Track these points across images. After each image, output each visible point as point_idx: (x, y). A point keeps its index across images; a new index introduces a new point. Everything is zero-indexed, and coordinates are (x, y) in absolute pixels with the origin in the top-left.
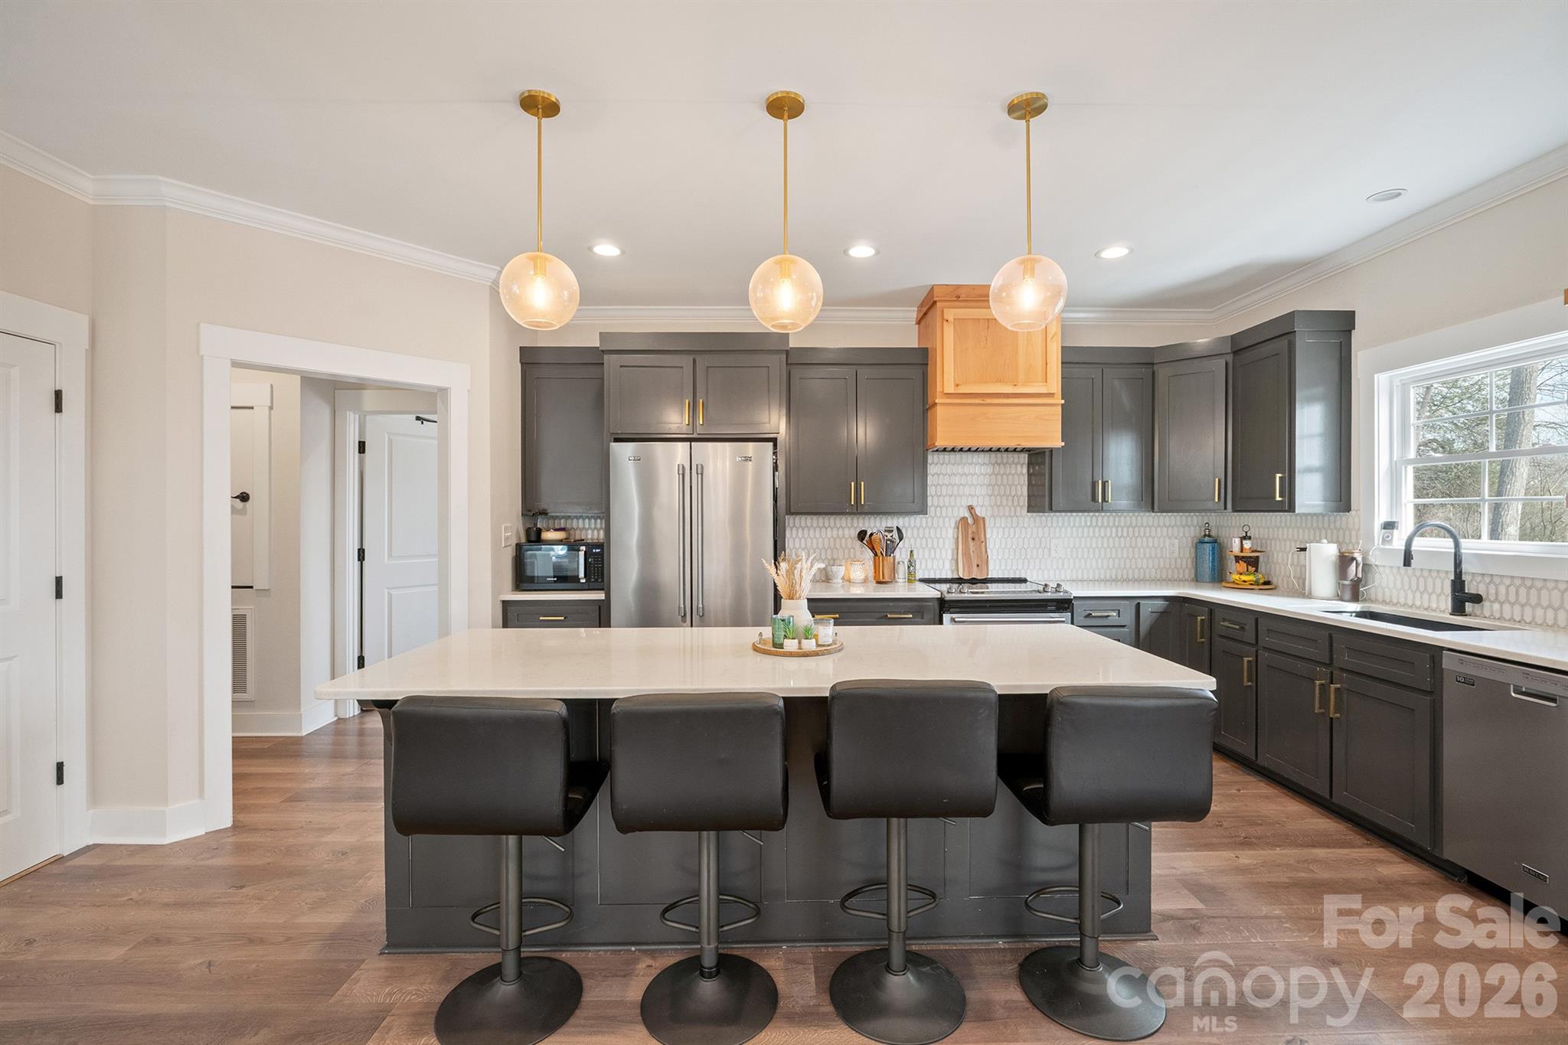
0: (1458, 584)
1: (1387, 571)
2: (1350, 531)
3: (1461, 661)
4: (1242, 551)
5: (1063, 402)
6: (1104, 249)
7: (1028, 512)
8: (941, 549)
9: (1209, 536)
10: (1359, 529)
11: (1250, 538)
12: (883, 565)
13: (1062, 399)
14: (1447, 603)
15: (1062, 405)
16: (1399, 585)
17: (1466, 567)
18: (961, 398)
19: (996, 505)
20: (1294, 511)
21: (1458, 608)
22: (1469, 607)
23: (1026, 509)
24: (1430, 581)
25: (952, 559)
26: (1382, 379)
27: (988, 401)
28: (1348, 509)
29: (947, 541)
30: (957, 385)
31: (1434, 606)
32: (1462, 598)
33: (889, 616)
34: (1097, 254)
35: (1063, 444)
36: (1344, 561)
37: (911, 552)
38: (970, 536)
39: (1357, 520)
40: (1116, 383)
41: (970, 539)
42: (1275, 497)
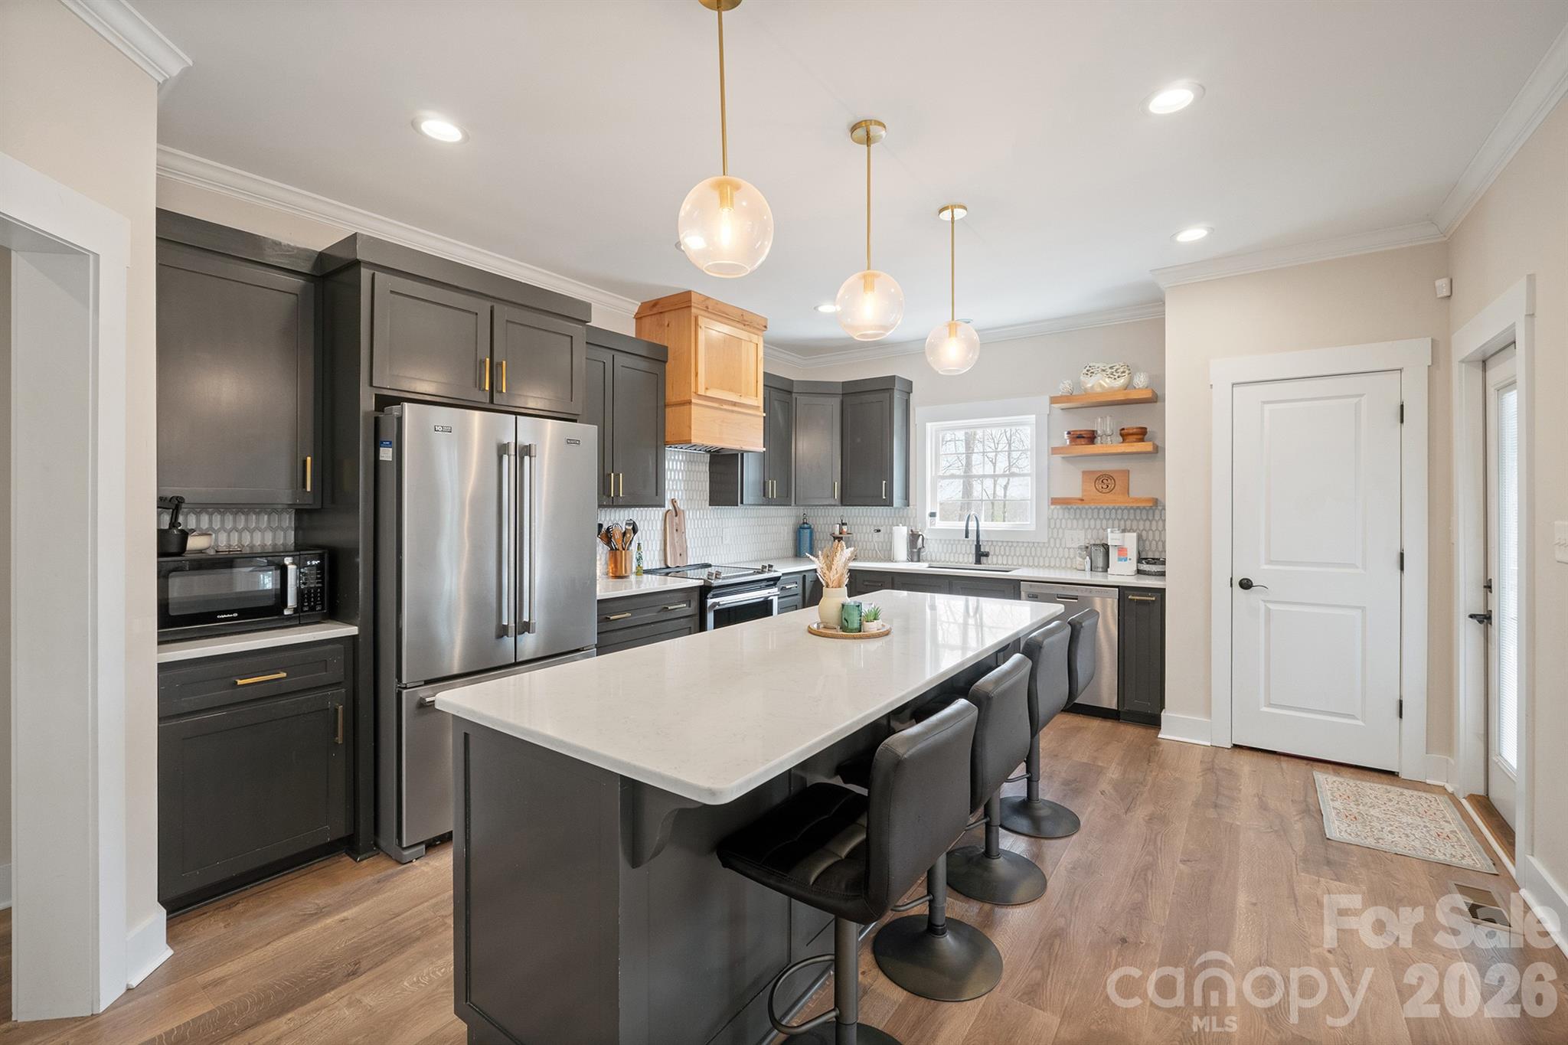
0: (978, 547)
1: (933, 542)
2: (909, 518)
3: (1031, 585)
4: (840, 533)
5: (765, 415)
6: (822, 305)
7: (710, 505)
8: (652, 541)
9: (806, 523)
10: (916, 517)
11: (846, 524)
12: (625, 560)
13: (764, 412)
14: (972, 558)
15: (764, 417)
16: (940, 550)
17: (981, 538)
18: (705, 400)
19: (689, 499)
20: (892, 506)
21: (978, 562)
22: (983, 559)
23: (708, 502)
24: (959, 546)
25: (660, 550)
26: (930, 426)
27: (725, 407)
28: (908, 506)
29: (656, 532)
30: (707, 389)
31: (961, 560)
32: (980, 555)
33: (669, 608)
34: (816, 308)
35: (764, 449)
36: (914, 537)
37: (639, 544)
38: (675, 528)
39: (914, 511)
40: (776, 403)
41: (675, 531)
42: (882, 496)
